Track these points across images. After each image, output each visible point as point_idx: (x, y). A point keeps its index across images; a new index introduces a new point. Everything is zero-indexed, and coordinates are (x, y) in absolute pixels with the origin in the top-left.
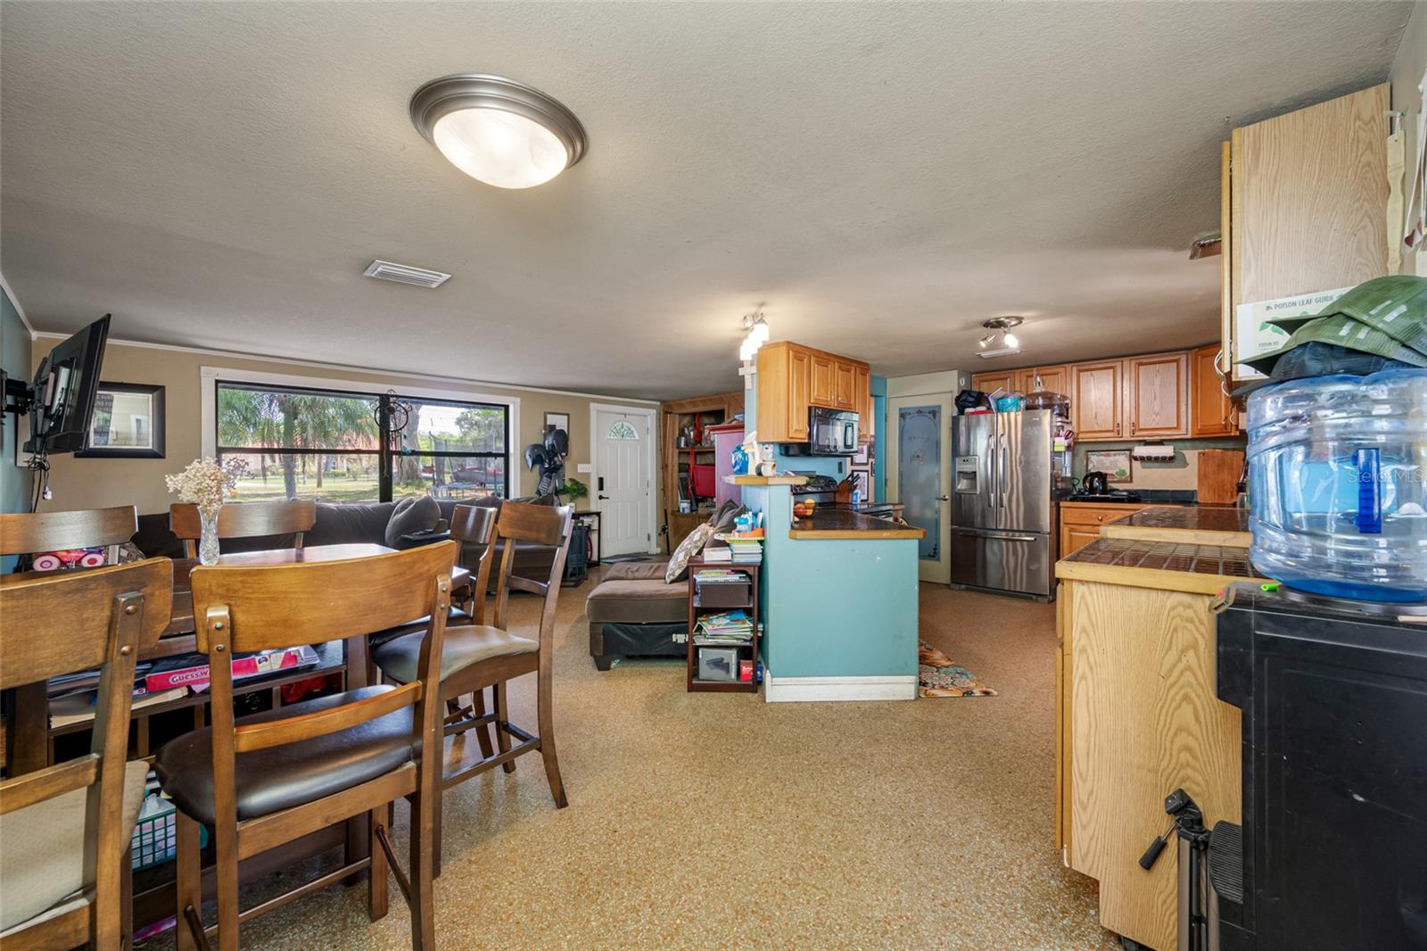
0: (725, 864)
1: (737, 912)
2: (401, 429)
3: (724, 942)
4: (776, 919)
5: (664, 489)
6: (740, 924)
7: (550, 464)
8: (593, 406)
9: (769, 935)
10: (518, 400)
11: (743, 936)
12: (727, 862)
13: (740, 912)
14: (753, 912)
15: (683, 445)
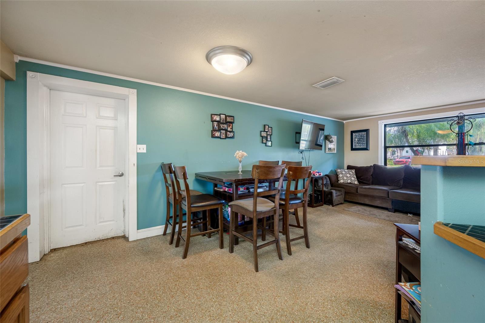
0: (205, 311)
1: (180, 310)
2: (467, 132)
3: (171, 304)
4: (169, 321)
6: (175, 310)
9: (164, 317)
11: (170, 309)
12: (206, 312)
13: (179, 311)
14: (177, 314)
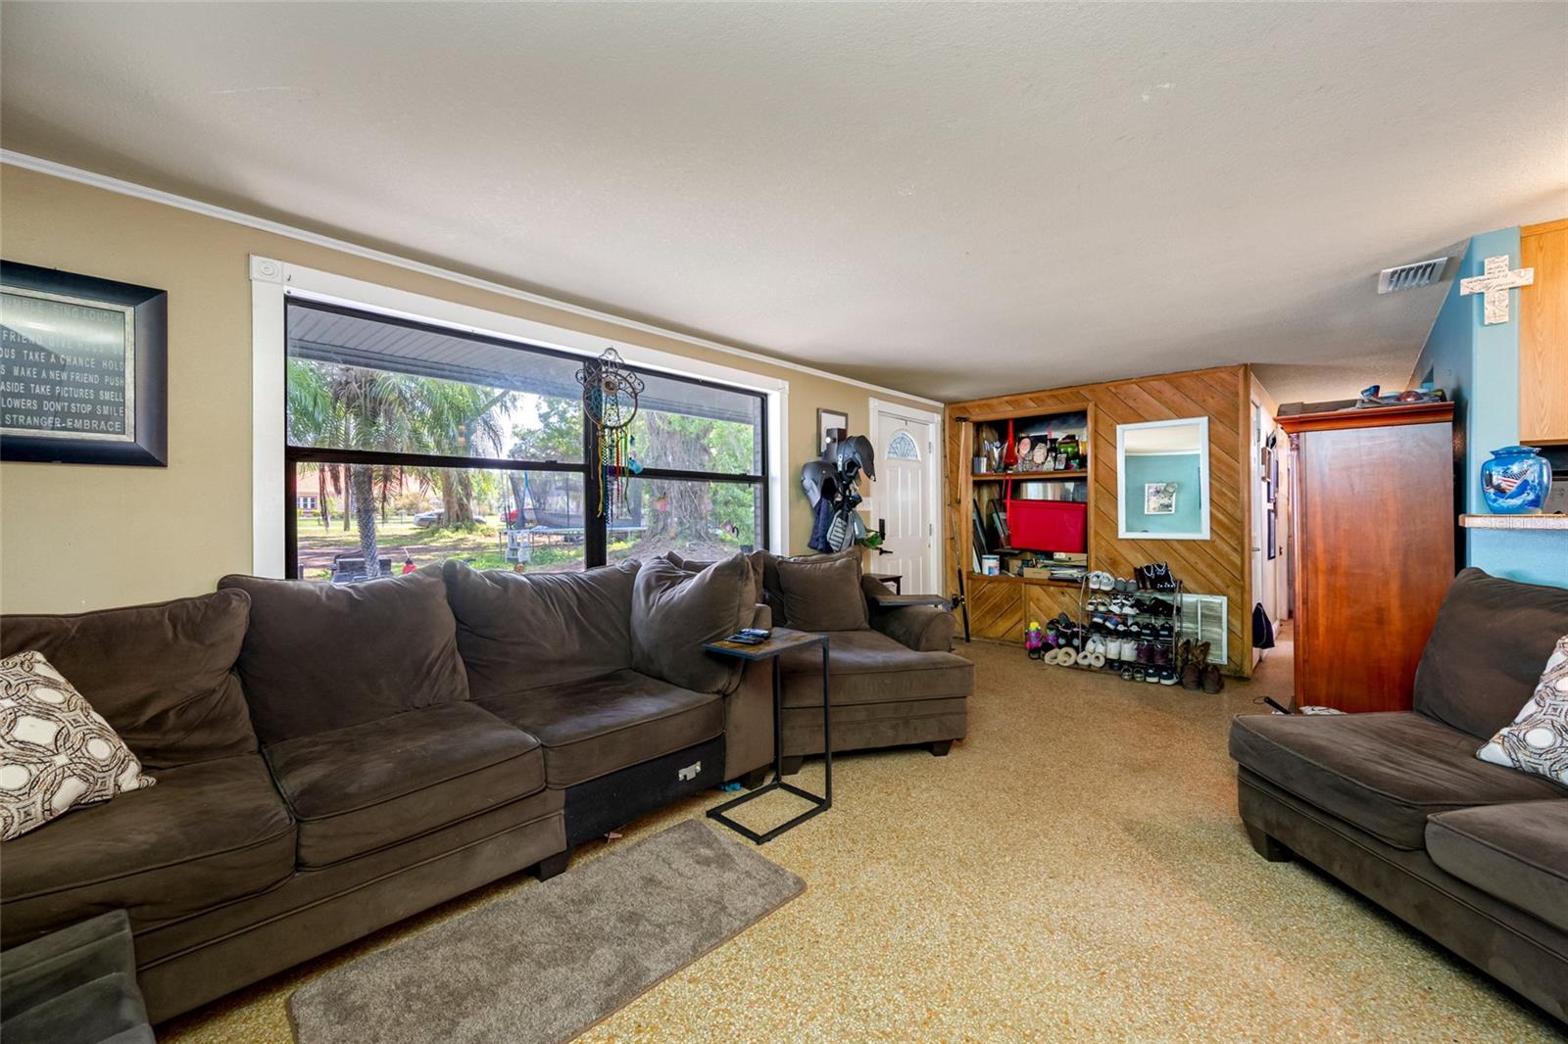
2: (626, 425)
5: (951, 540)
7: (844, 495)
8: (874, 404)
10: (786, 384)
15: (983, 470)
